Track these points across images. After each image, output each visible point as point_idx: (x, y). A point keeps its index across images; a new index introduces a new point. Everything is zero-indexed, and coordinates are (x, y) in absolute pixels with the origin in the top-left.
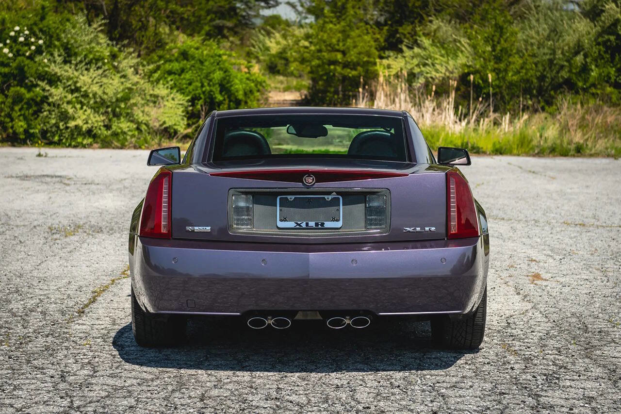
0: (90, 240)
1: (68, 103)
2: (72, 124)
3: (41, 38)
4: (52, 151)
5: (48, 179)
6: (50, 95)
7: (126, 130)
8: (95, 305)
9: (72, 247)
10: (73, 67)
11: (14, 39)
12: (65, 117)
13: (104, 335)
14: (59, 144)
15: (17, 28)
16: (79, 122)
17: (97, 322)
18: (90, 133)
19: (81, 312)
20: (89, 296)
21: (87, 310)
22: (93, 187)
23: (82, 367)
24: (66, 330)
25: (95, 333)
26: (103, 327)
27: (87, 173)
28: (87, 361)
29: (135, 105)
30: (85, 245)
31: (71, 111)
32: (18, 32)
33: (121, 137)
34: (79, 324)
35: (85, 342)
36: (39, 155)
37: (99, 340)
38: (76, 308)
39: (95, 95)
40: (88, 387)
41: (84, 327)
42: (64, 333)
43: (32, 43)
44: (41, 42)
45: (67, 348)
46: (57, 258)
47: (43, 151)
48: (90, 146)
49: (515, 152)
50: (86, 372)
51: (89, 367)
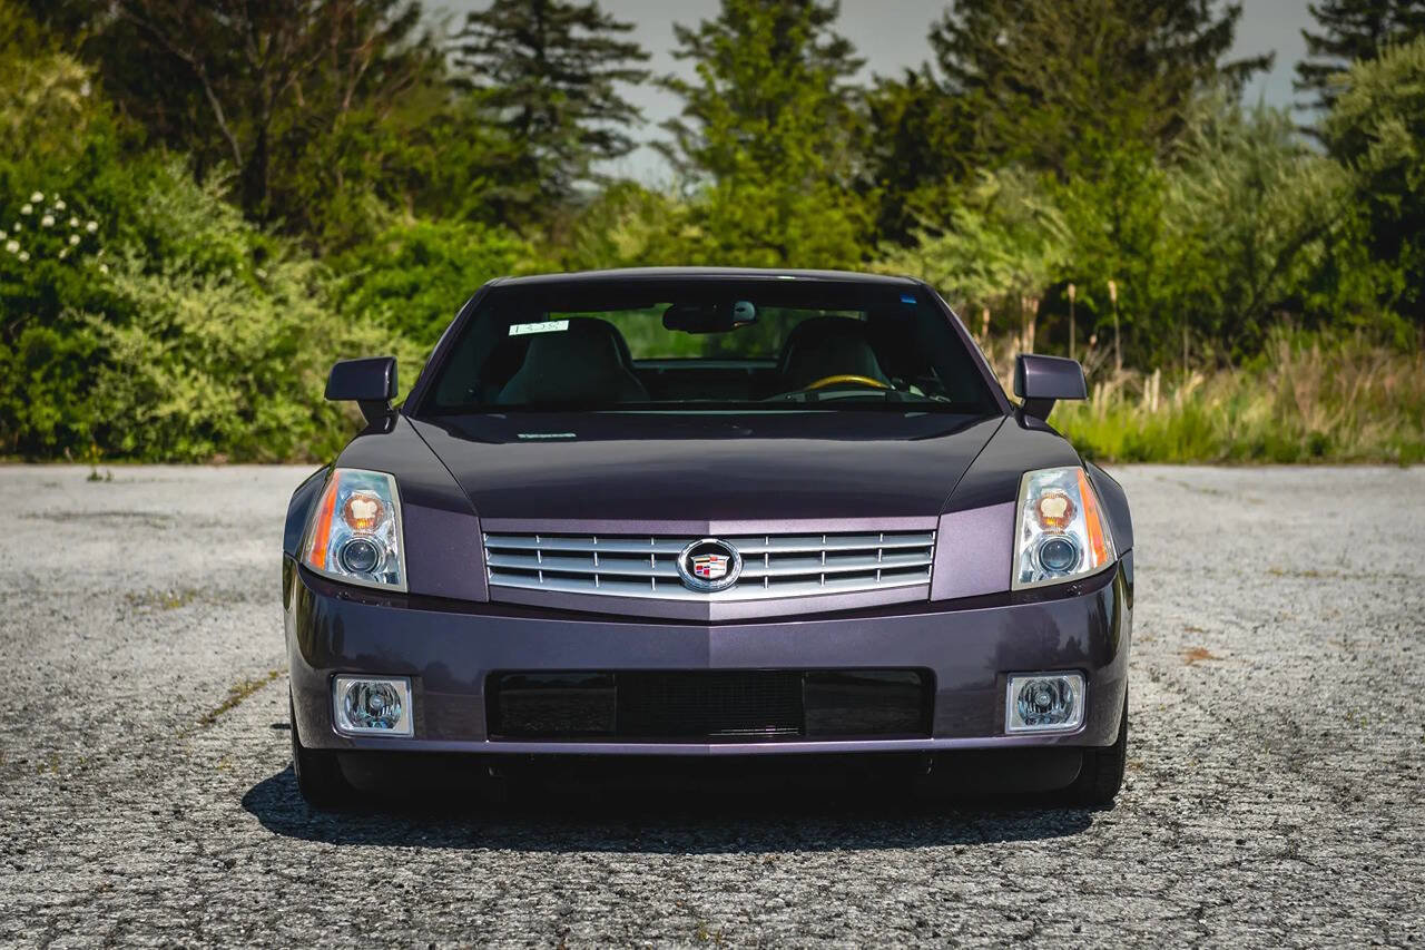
0: (219, 612)
1: (156, 362)
2: (164, 410)
3: (92, 219)
4: (120, 472)
5: (119, 520)
6: (115, 345)
7: (288, 422)
8: (237, 710)
9: (181, 625)
10: (166, 280)
11: (32, 222)
12: (149, 394)
13: (260, 753)
14: (137, 455)
15: (38, 197)
16: (182, 405)
17: (243, 735)
18: (206, 430)
19: (209, 721)
20: (224, 696)
21: (220, 718)
22: (219, 530)
23: (219, 798)
24: (177, 748)
25: (240, 750)
26: (256, 742)
27: (205, 507)
28: (227, 790)
29: (308, 364)
30: (211, 621)
31: (161, 378)
32: (40, 208)
33: (278, 439)
34: (206, 739)
35: (221, 764)
36: (94, 478)
37: (250, 761)
38: (198, 715)
39: (215, 343)
40: (232, 826)
41: (217, 743)
42: (175, 752)
43: (74, 230)
44: (92, 226)
45: (183, 774)
46: (149, 641)
47: (101, 470)
48: (207, 459)
49: (1173, 454)
50: (227, 806)
51: (232, 798)
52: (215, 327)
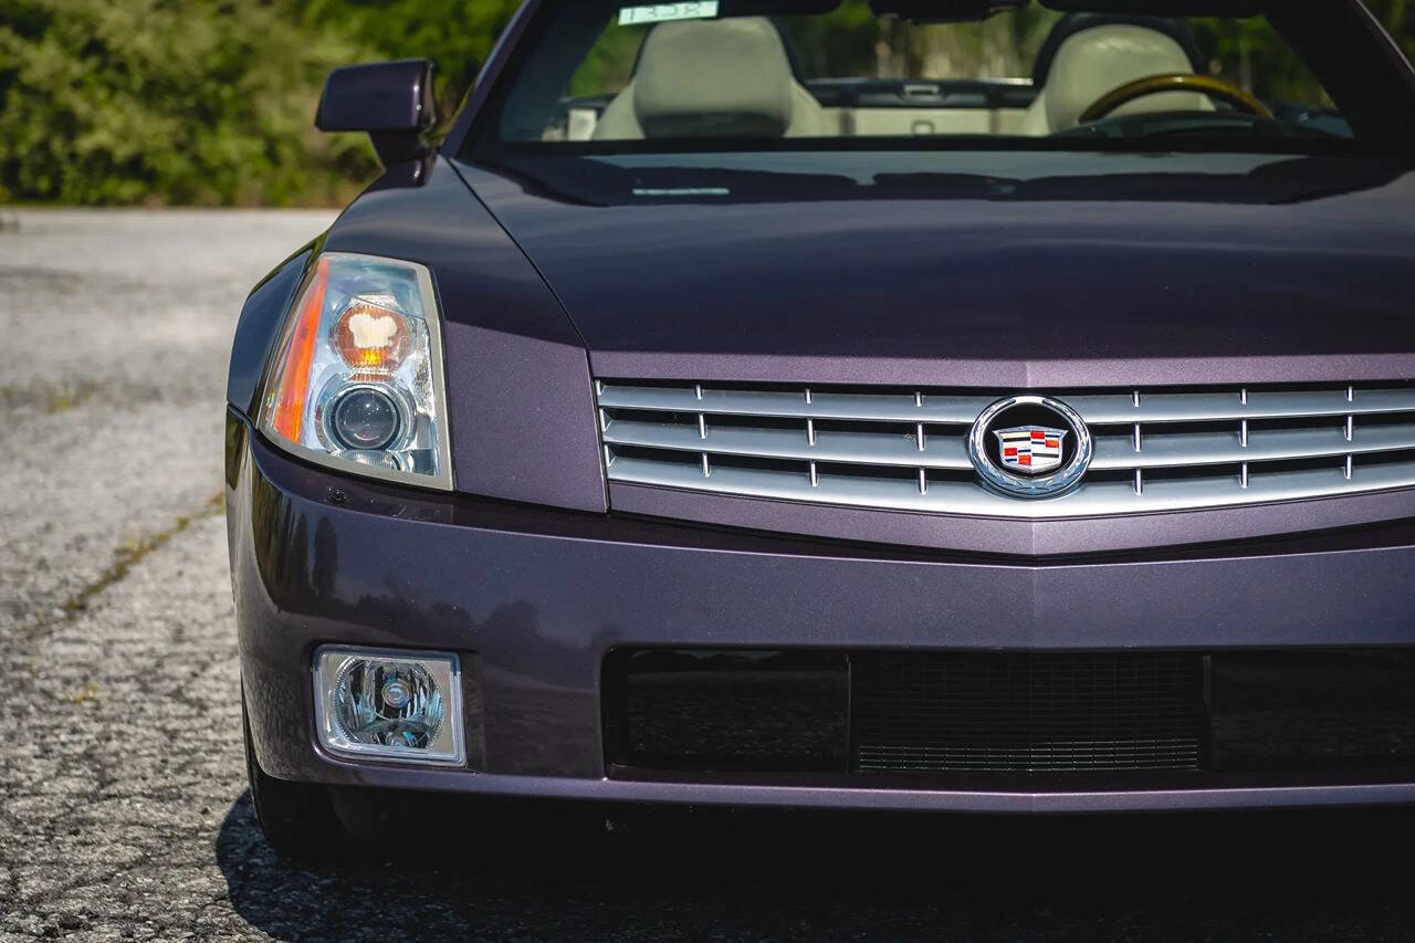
0: (123, 418)
1: (77, 85)
2: (86, 144)
4: (30, 218)
5: (16, 282)
6: (27, 64)
7: (234, 156)
8: (120, 588)
9: (66, 437)
12: (69, 125)
13: (145, 671)
14: (52, 197)
16: (100, 138)
17: (123, 634)
18: (136, 168)
19: (77, 608)
20: (106, 561)
21: (94, 601)
22: (141, 297)
23: (64, 769)
24: (20, 660)
25: (115, 666)
26: (141, 648)
27: (128, 264)
28: (80, 749)
29: (261, 87)
30: (106, 432)
31: (80, 106)
33: (224, 177)
34: (65, 641)
35: (80, 693)
37: (125, 687)
38: (62, 597)
40: (76, 833)
41: (81, 649)
42: (15, 667)
45: (20, 713)
46: (18, 465)
47: (7, 215)
48: (137, 202)
50: (73, 784)
51: (85, 769)
52: (145, 42)
